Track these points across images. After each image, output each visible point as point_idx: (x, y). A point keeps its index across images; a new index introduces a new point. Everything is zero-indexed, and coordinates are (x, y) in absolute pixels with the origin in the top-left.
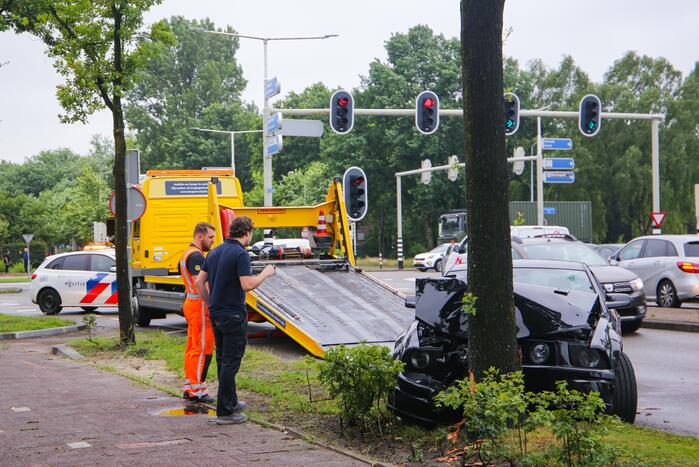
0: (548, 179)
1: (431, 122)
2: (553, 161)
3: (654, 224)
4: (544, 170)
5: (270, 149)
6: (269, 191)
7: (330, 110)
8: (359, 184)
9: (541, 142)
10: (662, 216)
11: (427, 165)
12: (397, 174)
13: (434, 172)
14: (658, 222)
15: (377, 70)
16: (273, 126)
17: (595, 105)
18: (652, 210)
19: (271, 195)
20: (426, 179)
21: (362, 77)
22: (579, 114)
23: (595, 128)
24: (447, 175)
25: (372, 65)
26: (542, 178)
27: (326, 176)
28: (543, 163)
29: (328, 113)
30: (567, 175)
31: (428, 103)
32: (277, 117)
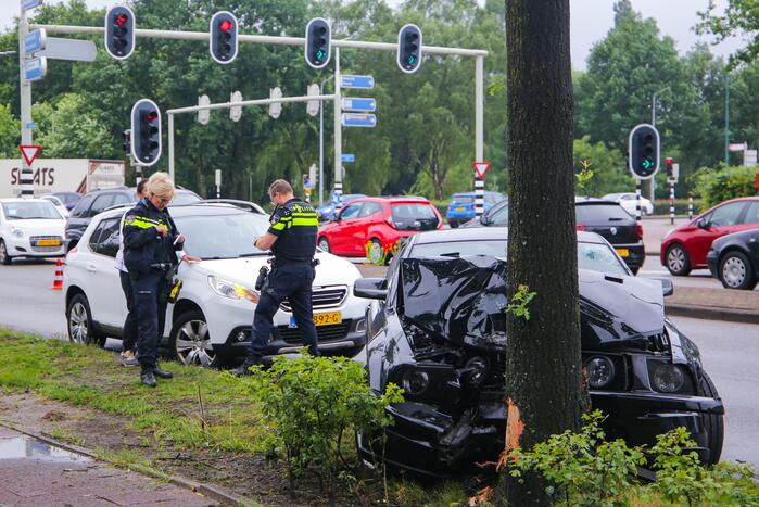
0: (347, 122)
1: (229, 48)
2: (353, 101)
3: (477, 175)
4: (343, 112)
5: (29, 75)
6: (28, 126)
7: (105, 29)
8: (150, 120)
9: (340, 79)
10: (485, 166)
11: (204, 103)
12: (168, 111)
13: (212, 111)
14: (482, 172)
16: (32, 46)
17: (416, 36)
18: (474, 159)
19: (30, 130)
20: (204, 118)
22: (398, 46)
23: (415, 62)
24: (228, 113)
26: (340, 120)
27: (80, 111)
28: (342, 103)
29: (103, 32)
30: (368, 118)
31: (225, 25)
32: (39, 33)
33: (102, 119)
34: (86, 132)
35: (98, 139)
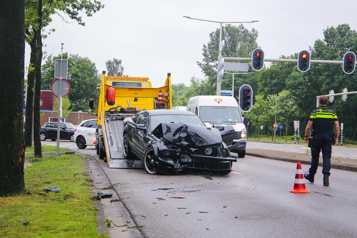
8: (248, 93)
11: (332, 93)
12: (317, 97)
15: (318, 44)
20: (331, 100)
21: (310, 47)
24: (341, 98)
25: (317, 42)
27: (287, 98)
29: (251, 60)
31: (304, 56)
33: (296, 100)
34: (288, 107)
35: (293, 110)
